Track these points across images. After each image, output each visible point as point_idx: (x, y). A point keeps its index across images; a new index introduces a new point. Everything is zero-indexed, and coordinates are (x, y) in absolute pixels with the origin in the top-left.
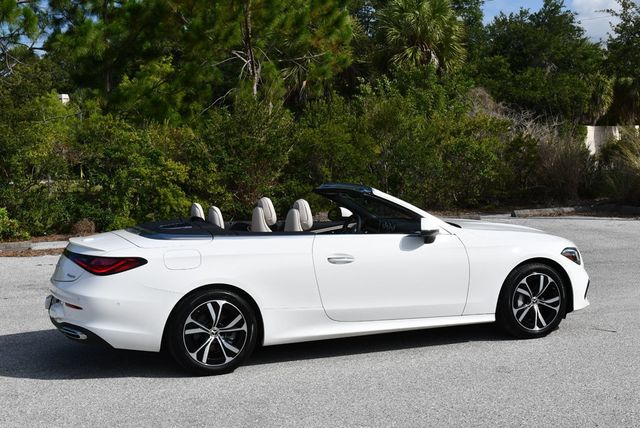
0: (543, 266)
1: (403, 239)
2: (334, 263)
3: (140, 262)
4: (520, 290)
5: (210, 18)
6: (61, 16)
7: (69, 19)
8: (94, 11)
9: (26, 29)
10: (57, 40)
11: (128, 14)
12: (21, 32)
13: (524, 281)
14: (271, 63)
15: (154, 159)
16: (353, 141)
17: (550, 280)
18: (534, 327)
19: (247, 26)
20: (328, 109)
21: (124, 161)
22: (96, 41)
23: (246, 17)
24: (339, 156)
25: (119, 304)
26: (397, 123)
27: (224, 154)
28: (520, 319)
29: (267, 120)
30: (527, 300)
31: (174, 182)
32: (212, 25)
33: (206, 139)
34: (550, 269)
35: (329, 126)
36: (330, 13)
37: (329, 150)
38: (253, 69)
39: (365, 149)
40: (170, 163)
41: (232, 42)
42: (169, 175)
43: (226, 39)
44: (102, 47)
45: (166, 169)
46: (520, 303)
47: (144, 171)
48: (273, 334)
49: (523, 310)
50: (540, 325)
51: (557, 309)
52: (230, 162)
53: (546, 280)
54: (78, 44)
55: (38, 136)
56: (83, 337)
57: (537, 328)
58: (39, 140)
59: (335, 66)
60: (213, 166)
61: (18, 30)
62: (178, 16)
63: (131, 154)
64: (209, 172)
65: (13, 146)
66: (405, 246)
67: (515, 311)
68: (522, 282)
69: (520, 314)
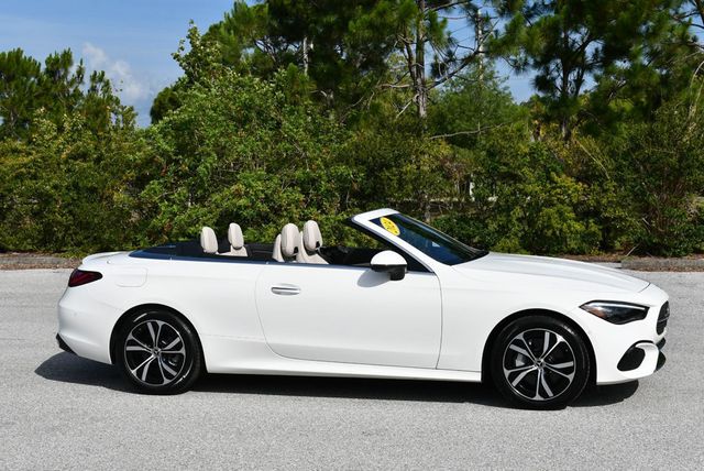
2: (279, 293)
3: (97, 276)
4: (513, 347)
18: (535, 396)
28: (514, 383)
40: (562, 180)
46: (518, 363)
49: (519, 372)
52: (634, 181)
60: (610, 185)
67: (507, 373)
68: (517, 337)
69: (513, 376)
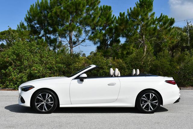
11: (109, 29)
14: (148, 42)
21: (101, 68)
26: (185, 59)
27: (130, 67)
29: (143, 57)
33: (126, 63)
35: (164, 60)
36: (167, 28)
38: (144, 44)
39: (174, 67)
58: (79, 62)
61: (77, 33)
63: (104, 66)
64: (125, 72)
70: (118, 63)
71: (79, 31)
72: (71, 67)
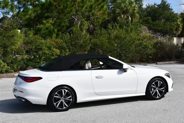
0: (159, 79)
1: (118, 71)
2: (98, 78)
3: (40, 78)
4: (152, 86)
5: (66, 6)
6: (21, 6)
7: (23, 7)
8: (30, 5)
9: (12, 10)
10: (20, 14)
11: (40, 6)
12: (10, 11)
13: (154, 83)
14: (84, 19)
15: (49, 48)
16: (109, 42)
17: (161, 82)
18: (157, 97)
19: (76, 8)
20: (101, 33)
21: (41, 49)
22: (31, 14)
23: (76, 6)
24: (105, 47)
25: (34, 91)
27: (71, 47)
28: (153, 95)
29: (83, 36)
30: (155, 89)
31: (55, 55)
32: (66, 8)
33: (65, 42)
34: (161, 79)
35: (101, 38)
36: (100, 4)
37: (102, 45)
38: (78, 21)
40: (54, 49)
41: (72, 13)
42: (54, 53)
43: (70, 12)
44: (33, 15)
45: (53, 51)
46: (153, 90)
47: (47, 52)
48: (80, 99)
50: (159, 96)
51: (164, 91)
52: (72, 49)
53: (160, 83)
54: (26, 15)
55: (15, 42)
56: (24, 100)
57: (158, 97)
58: (15, 43)
59: (102, 20)
60: (67, 50)
62: (55, 6)
63: (43, 47)
64: (66, 52)
65: (8, 45)
66: (119, 73)
67: (151, 92)
68: (153, 83)
69: (153, 93)
70: (57, 42)
71: (11, 8)
72: (9, 49)
